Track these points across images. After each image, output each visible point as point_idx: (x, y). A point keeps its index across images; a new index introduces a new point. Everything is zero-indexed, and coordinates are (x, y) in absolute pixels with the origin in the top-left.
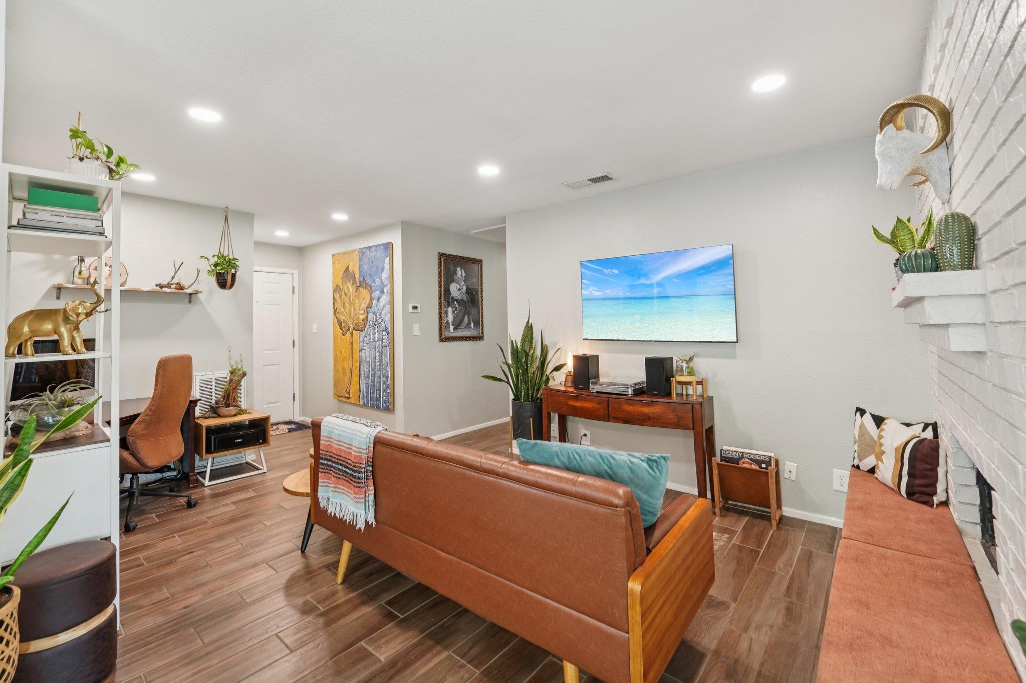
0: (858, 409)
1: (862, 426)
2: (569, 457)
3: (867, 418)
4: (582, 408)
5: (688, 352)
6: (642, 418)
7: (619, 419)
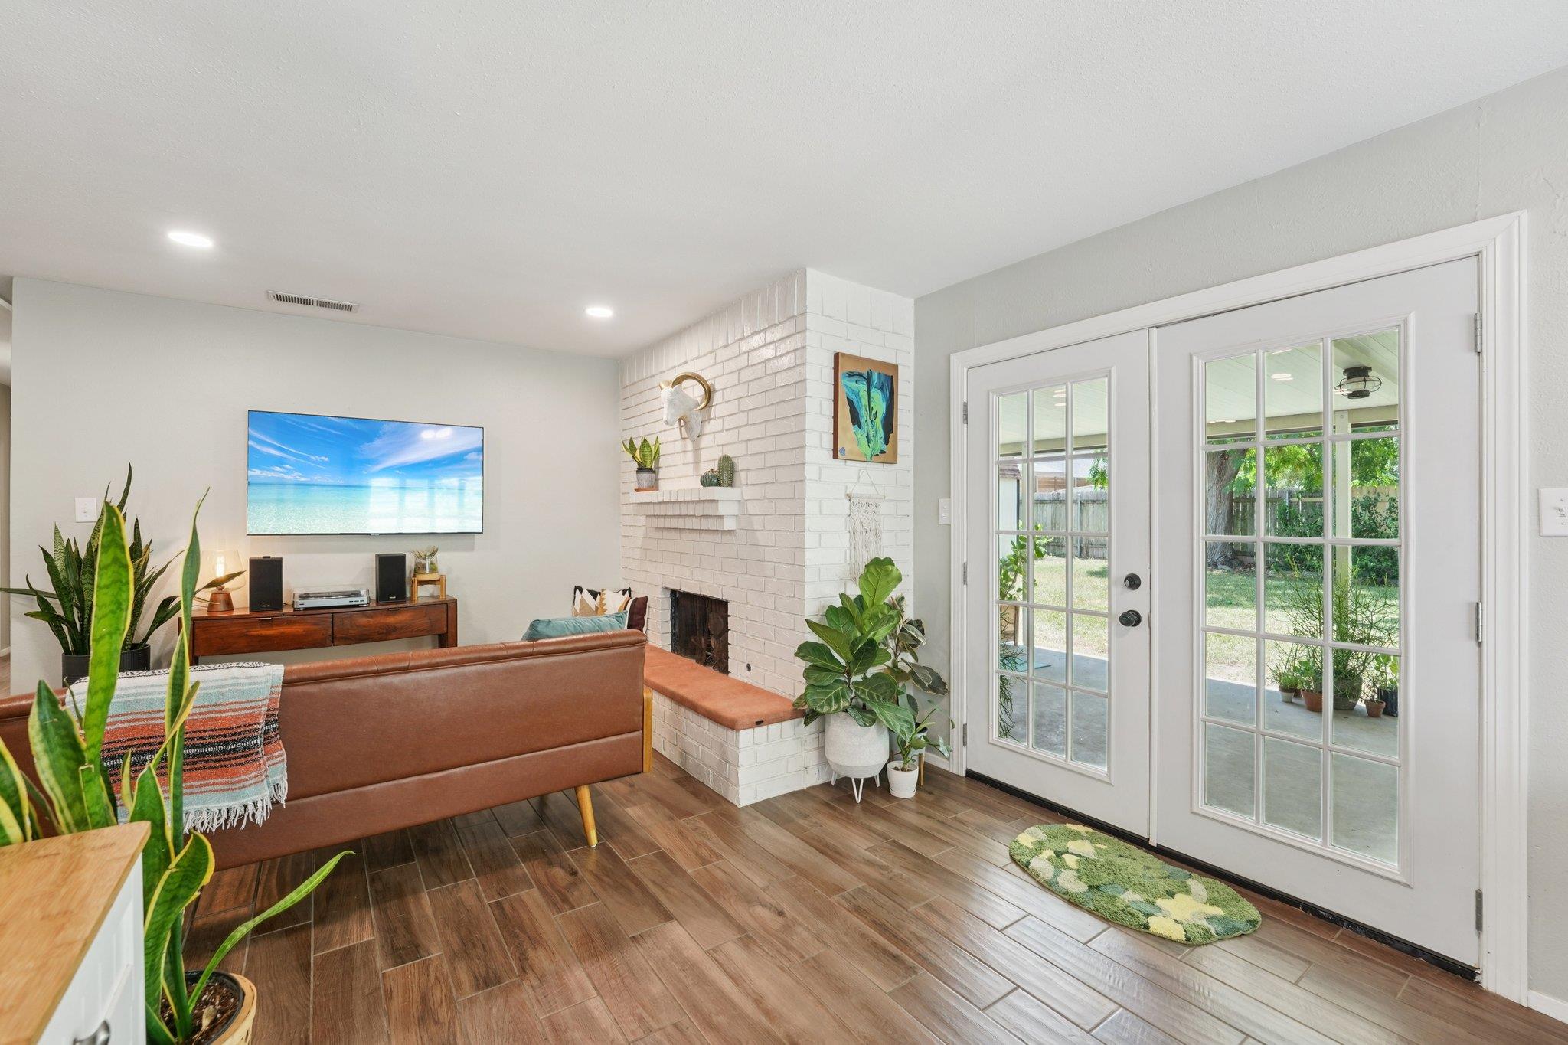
0: (576, 588)
1: (583, 600)
2: (575, 626)
3: (585, 593)
4: (282, 636)
5: (424, 546)
6: (385, 631)
7: (351, 639)
